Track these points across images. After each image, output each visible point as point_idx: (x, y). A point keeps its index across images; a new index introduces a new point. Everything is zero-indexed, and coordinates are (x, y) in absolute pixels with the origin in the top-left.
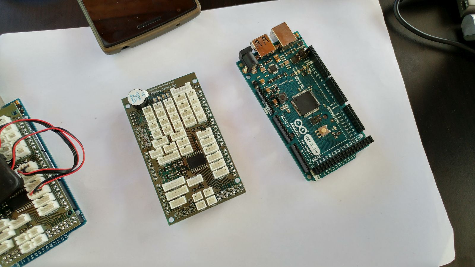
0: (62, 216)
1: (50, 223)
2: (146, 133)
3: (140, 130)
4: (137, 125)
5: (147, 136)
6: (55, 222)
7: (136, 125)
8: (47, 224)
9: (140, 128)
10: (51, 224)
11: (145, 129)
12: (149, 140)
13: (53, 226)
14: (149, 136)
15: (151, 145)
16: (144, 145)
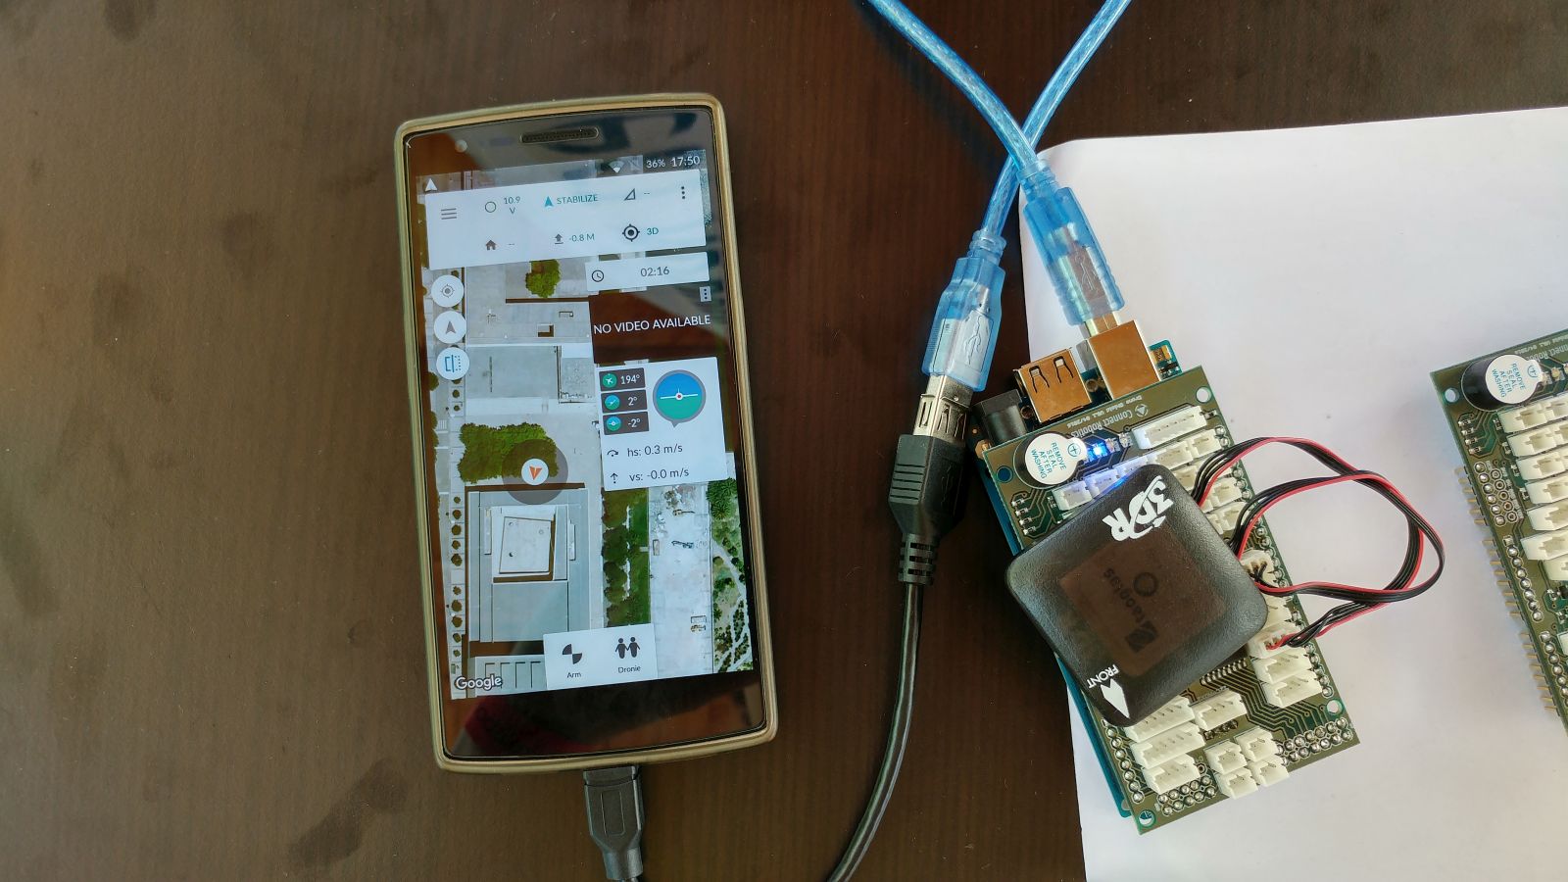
0: (1315, 711)
1: (1283, 725)
2: (1508, 481)
3: (1491, 469)
4: (1480, 453)
5: (1512, 490)
6: (1295, 725)
7: (1480, 455)
8: (1275, 727)
9: (1488, 463)
10: (1287, 728)
11: (1503, 469)
12: (1516, 501)
13: (1291, 735)
14: (1517, 491)
15: (1522, 517)
16: (1501, 514)
